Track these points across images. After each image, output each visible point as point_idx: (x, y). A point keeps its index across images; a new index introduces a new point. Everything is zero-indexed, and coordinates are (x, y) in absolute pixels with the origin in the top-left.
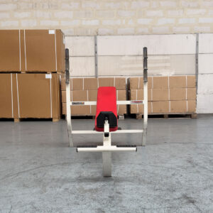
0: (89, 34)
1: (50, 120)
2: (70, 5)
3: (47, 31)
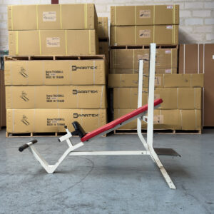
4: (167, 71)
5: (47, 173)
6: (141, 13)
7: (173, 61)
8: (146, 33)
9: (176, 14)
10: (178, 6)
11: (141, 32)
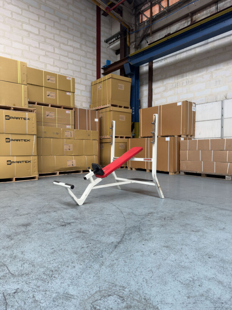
0: (219, 99)
1: (167, 173)
2: (203, 78)
3: (176, 103)
4: (68, 127)
5: (79, 205)
6: (48, 77)
7: (72, 117)
8: (51, 94)
9: (73, 85)
10: (74, 79)
11: (48, 93)
